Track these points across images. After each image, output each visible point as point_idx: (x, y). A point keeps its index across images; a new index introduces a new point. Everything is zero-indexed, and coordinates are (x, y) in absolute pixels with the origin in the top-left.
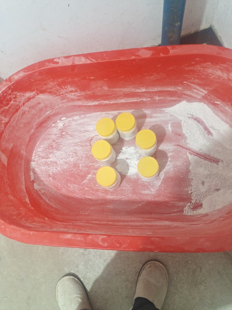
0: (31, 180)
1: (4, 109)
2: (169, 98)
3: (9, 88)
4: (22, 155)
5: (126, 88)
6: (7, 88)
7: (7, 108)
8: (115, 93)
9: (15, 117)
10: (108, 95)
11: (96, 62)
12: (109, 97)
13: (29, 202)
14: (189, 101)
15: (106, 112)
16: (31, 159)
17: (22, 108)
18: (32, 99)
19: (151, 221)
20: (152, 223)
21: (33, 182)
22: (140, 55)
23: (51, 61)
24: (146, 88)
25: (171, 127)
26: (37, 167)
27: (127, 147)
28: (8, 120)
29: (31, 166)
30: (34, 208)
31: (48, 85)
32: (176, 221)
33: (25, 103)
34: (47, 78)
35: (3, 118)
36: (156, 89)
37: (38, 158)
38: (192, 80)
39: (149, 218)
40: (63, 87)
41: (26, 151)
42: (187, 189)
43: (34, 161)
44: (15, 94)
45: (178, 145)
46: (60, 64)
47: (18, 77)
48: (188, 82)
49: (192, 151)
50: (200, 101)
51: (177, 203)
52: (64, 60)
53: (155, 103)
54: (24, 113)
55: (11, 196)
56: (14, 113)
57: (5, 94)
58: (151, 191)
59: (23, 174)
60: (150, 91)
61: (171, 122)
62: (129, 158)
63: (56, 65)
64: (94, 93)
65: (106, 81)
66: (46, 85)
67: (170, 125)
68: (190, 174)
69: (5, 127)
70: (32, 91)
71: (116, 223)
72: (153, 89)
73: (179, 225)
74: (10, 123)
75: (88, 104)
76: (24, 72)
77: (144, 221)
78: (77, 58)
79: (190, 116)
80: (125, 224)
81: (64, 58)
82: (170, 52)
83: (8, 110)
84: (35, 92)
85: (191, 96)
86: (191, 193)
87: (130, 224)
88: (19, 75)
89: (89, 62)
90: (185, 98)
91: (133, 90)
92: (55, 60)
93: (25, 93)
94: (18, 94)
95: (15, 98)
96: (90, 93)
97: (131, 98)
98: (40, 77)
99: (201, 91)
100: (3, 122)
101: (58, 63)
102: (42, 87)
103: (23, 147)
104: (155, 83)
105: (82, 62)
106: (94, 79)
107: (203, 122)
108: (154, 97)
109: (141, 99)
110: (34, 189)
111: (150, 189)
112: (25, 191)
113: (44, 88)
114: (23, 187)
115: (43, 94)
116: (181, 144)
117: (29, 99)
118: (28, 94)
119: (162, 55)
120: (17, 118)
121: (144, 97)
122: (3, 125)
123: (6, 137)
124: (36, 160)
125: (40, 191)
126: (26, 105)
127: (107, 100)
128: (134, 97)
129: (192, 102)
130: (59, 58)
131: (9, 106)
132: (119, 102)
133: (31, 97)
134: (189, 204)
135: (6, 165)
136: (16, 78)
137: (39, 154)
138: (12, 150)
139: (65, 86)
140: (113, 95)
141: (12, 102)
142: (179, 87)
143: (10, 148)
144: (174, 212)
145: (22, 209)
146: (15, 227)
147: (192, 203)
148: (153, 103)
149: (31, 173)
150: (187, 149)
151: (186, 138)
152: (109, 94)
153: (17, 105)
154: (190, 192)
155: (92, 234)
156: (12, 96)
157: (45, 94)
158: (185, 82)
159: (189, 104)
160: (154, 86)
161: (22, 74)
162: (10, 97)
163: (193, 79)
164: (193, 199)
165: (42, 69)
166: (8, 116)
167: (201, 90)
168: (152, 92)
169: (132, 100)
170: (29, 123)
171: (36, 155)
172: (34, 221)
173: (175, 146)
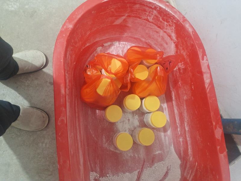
0: (104, 44)
1: (159, 18)
2: (182, 150)
3: (178, 21)
4: (123, 34)
5: (187, 114)
6: (178, 19)
7: (161, 19)
8: (182, 105)
9: (154, 26)
10: (179, 99)
11: (207, 92)
12: (178, 100)
13: (86, 46)
14: (181, 166)
15: (165, 98)
16: (121, 41)
17: (162, 31)
18: (170, 38)
19: (82, 147)
20: (80, 149)
21: (103, 46)
22: (217, 129)
23: (204, 54)
24: (188, 131)
25: (159, 153)
26: (114, 48)
27: (138, 119)
28: (151, 21)
29: (115, 42)
30: (82, 51)
31: (183, 51)
32: (84, 168)
33: (166, 33)
34: (189, 50)
35: (152, 17)
36: (188, 139)
37: (122, 47)
38: (199, 169)
39: (84, 145)
40: (183, 63)
41: (127, 36)
42: (110, 172)
43: (119, 44)
44: (173, 25)
45: (144, 162)
46: (202, 61)
47: (188, 27)
48: (197, 167)
49: (141, 173)
50: (182, 175)
51: (98, 166)
52: (206, 65)
53: (177, 138)
54: (157, 32)
55: (89, 32)
56: (157, 25)
57: (172, 18)
58: (105, 144)
59: (108, 37)
60: (187, 134)
61: (163, 153)
62: (130, 121)
63: (201, 58)
64: (180, 87)
65: (192, 99)
66: (183, 49)
67: (160, 152)
68: (122, 173)
69: (144, 19)
70: (177, 38)
71: (77, 119)
72: (188, 136)
73: (81, 171)
74: (148, 23)
75: (170, 83)
76: (193, 32)
77: (81, 142)
78: (208, 75)
79: (169, 167)
80: (78, 127)
81: (207, 64)
82: (221, 155)
83: (159, 20)
84: (176, 41)
85: (185, 168)
86: (108, 177)
87: (78, 131)
88: (189, 28)
89: (207, 86)
90: (183, 163)
91: (186, 120)
92: (205, 57)
93: (175, 33)
94: (173, 28)
95: (170, 25)
96: (179, 84)
97: (179, 118)
98: (189, 44)
99: (190, 176)
100: (149, 18)
101: (203, 59)
102: (181, 46)
103: (130, 34)
104: (193, 138)
105: (206, 80)
106: (192, 88)
107: (165, 178)
108: (182, 138)
109: (179, 126)
110: (97, 47)
111: (107, 142)
112: (95, 41)
113: (180, 48)
114: (98, 39)
115: (175, 47)
116: (145, 163)
117: (170, 36)
118: (173, 35)
119: (218, 147)
120: (153, 27)
121: (180, 129)
122: (146, 18)
123: (136, 21)
124: (120, 45)
125: (96, 52)
126: (165, 34)
127: (175, 98)
128: (180, 121)
129: (180, 168)
130: (207, 60)
131: (163, 21)
132: (174, 108)
133: (172, 38)
134: (98, 176)
135: (114, 24)
136: (187, 26)
137: (125, 47)
138: (126, 26)
139: (184, 64)
140: (180, 103)
141: (166, 23)
142: (192, 158)
143: (127, 25)
144: (91, 164)
145: (80, 44)
146: (65, 45)
147: (99, 178)
148: (177, 137)
149: (109, 43)
150: (142, 168)
151: (151, 167)
152: (181, 100)
153: (163, 27)
154: (108, 175)
155: (66, 111)
156: (171, 23)
157: (175, 48)
158: (197, 163)
159: (179, 166)
160: (191, 138)
161: (190, 30)
162: (170, 22)
163: (200, 171)
164: (103, 178)
165: (197, 47)
166: (154, 21)
167: (192, 177)
168: (186, 136)
169: (177, 118)
170: (150, 37)
171: (124, 45)
172: (71, 56)
173: (143, 159)
